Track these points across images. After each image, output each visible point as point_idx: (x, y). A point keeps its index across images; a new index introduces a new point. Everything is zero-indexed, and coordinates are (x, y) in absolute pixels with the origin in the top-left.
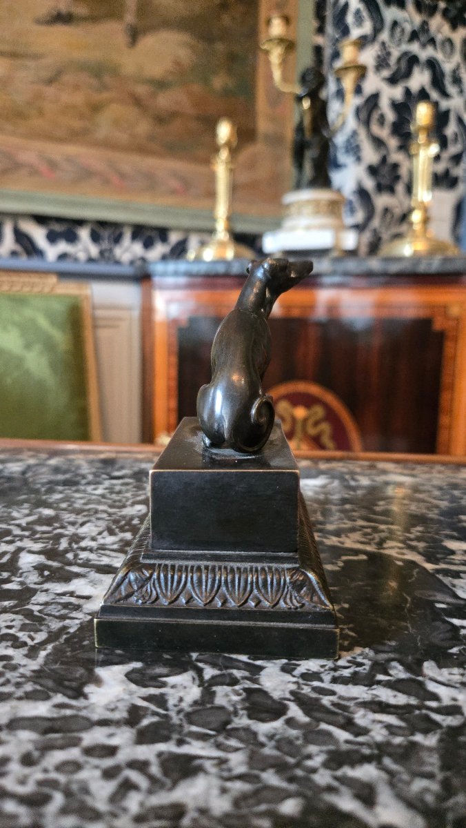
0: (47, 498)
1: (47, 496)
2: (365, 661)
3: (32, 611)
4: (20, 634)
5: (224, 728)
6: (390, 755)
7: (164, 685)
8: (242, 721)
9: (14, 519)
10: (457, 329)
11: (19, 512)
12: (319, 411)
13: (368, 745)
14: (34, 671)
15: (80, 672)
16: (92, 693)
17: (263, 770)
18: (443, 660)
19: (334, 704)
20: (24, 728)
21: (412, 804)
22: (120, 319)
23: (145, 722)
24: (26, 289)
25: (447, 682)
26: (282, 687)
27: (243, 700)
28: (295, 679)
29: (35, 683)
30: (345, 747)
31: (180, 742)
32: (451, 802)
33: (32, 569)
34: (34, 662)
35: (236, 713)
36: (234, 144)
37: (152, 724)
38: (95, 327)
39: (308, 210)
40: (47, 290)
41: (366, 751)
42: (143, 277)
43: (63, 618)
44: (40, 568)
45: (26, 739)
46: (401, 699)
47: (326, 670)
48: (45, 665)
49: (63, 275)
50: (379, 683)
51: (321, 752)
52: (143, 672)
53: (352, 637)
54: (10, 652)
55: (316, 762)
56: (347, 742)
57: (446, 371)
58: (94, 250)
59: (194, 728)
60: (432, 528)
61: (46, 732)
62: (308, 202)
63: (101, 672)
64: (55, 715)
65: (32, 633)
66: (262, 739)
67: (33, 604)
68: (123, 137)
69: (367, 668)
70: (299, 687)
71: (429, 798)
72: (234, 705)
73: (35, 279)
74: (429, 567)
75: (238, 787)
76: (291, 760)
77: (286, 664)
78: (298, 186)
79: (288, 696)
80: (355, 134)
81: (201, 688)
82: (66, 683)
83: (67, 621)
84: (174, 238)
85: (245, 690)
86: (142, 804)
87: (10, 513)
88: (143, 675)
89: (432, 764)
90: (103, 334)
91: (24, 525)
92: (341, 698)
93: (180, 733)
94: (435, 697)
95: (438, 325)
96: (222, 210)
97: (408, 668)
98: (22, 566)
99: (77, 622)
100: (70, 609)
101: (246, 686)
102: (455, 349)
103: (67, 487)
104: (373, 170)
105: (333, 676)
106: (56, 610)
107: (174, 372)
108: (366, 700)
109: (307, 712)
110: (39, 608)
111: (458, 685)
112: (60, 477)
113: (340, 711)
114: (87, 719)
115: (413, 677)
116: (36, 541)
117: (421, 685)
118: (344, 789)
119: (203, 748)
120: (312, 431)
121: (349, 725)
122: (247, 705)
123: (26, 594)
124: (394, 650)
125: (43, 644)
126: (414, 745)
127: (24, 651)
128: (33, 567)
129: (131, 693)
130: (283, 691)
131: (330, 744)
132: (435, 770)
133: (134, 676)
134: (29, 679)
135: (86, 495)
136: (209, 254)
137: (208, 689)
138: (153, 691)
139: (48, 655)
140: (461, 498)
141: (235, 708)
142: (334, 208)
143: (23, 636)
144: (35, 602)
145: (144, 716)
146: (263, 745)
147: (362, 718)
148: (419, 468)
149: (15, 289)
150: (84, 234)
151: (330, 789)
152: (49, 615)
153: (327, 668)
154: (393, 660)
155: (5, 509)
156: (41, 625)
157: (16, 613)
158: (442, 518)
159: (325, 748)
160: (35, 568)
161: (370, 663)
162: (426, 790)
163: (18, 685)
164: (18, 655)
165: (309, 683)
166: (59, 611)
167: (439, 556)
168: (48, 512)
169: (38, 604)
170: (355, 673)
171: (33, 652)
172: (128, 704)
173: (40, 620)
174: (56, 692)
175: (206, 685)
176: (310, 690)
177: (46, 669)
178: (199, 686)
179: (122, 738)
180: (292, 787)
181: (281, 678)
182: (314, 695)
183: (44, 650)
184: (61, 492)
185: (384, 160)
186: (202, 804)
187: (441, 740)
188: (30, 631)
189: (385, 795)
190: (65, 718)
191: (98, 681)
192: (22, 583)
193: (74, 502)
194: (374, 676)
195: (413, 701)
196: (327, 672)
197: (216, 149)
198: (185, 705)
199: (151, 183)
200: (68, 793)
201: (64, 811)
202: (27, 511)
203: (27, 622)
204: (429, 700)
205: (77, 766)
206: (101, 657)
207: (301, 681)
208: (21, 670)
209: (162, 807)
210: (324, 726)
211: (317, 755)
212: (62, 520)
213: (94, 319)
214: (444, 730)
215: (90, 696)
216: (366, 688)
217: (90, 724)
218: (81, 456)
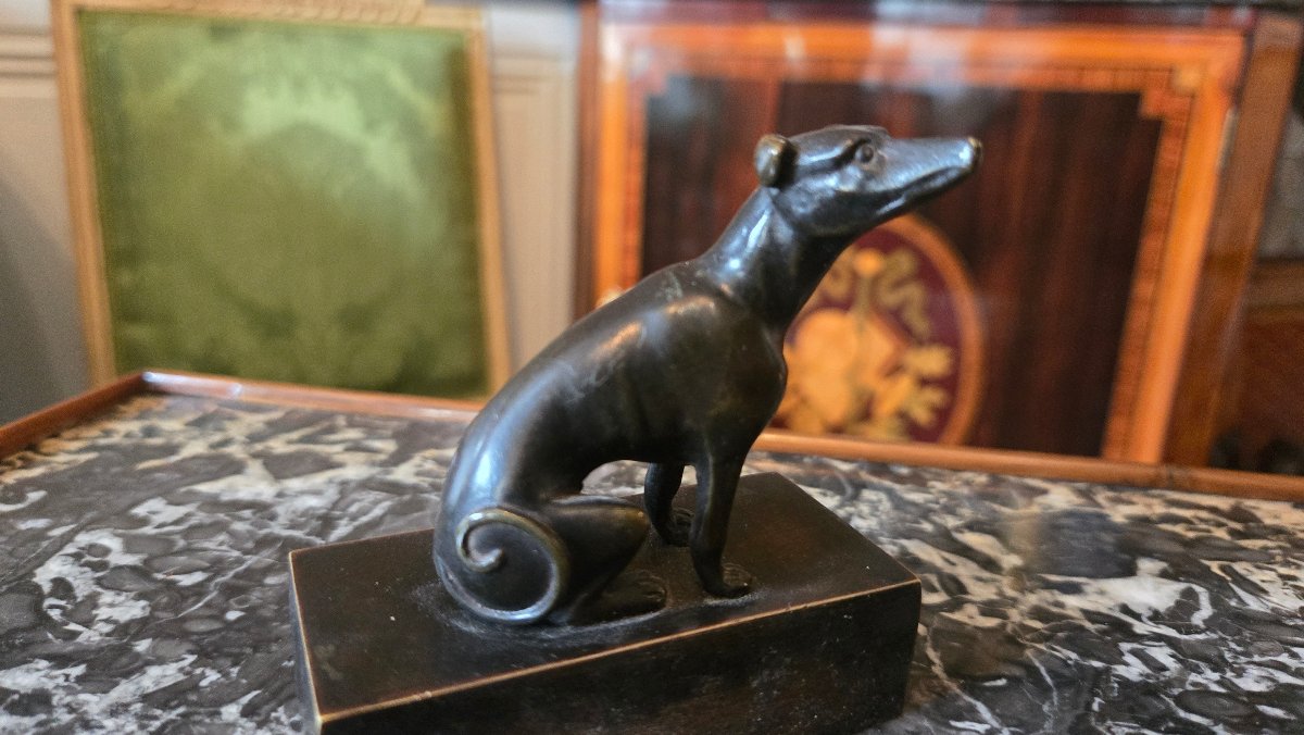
10: (1188, 114)
12: (904, 262)
22: (540, 78)
38: (494, 91)
57: (1158, 194)
90: (509, 104)
95: (1150, 107)
102: (1182, 155)
107: (637, 179)
120: (890, 299)
213: (493, 77)
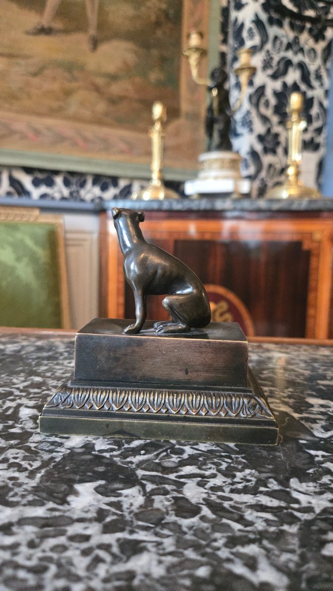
0: (37, 369)
1: (37, 368)
2: (253, 479)
3: (30, 447)
4: (23, 463)
5: (159, 522)
6: (267, 539)
7: (120, 495)
8: (172, 518)
9: (14, 384)
10: (319, 248)
11: (17, 379)
12: (224, 305)
13: (253, 532)
14: (33, 487)
15: (64, 487)
16: (72, 501)
17: (185, 549)
18: (303, 477)
19: (231, 507)
20: (29, 524)
21: (280, 569)
22: (84, 240)
23: (108, 519)
24: (18, 219)
25: (304, 491)
26: (197, 496)
27: (172, 504)
28: (206, 491)
29: (34, 495)
30: (238, 534)
31: (132, 532)
32: (305, 568)
33: (28, 419)
34: (33, 481)
35: (167, 513)
36: (165, 119)
37: (113, 521)
38: (66, 246)
39: (216, 165)
40: (32, 219)
41: (252, 536)
42: (100, 211)
43: (51, 451)
44: (34, 418)
45: (30, 531)
46: (275, 503)
47: (226, 485)
48: (40, 483)
49: (43, 209)
50: (261, 492)
51: (223, 537)
52: (106, 487)
53: (244, 463)
54: (17, 474)
55: (220, 543)
56: (240, 530)
57: (312, 277)
58: (66, 192)
59: (140, 523)
60: (299, 389)
61: (43, 526)
62: (216, 160)
63: (78, 487)
64: (48, 516)
65: (31, 462)
66: (185, 529)
67: (30, 442)
68: (87, 113)
69: (254, 483)
70: (209, 496)
71: (292, 565)
72: (166, 508)
73: (24, 212)
74: (296, 416)
75: (169, 559)
76: (204, 543)
77: (200, 481)
78: (209, 149)
79: (202, 501)
80: (248, 113)
81: (145, 497)
82: (55, 495)
83: (54, 454)
84: (122, 183)
85: (173, 498)
86: (107, 571)
87: (11, 380)
88: (106, 489)
89: (294, 544)
90: (72, 250)
91: (22, 388)
92: (236, 502)
93: (131, 526)
94: (297, 501)
95: (306, 246)
96: (156, 165)
97: (280, 483)
98: (22, 417)
99: (61, 454)
100: (56, 446)
101: (174, 495)
102: (318, 263)
103: (50, 362)
104: (261, 138)
105: (231, 489)
106: (46, 446)
108: (252, 504)
109: (214, 512)
110: (35, 445)
111: (312, 494)
112: (45, 354)
113: (235, 511)
114: (70, 518)
115: (283, 488)
116: (30, 399)
117: (288, 493)
118: (237, 560)
119: (146, 536)
120: (219, 319)
121: (241, 520)
122: (175, 507)
123: (25, 435)
124: (272, 471)
125: (38, 469)
126: (282, 532)
127: (26, 474)
128: (29, 417)
129: (98, 501)
130: (199, 498)
131: (228, 532)
132: (296, 547)
133: (100, 489)
134: (30, 492)
135: (64, 367)
136: (147, 195)
137: (149, 498)
138: (113, 499)
139: (42, 476)
140: (319, 369)
141: (167, 510)
142: (234, 164)
143: (25, 464)
144: (32, 441)
145: (107, 516)
146: (185, 533)
147: (249, 515)
148: (291, 347)
149: (10, 219)
150: (59, 180)
151: (229, 560)
152: (42, 450)
153: (227, 483)
154: (270, 477)
155: (8, 377)
156: (37, 456)
157: (19, 448)
158: (306, 383)
159: (225, 535)
160: (30, 418)
161: (255, 480)
162: (290, 560)
163: (23, 496)
164: (22, 477)
165: (215, 493)
166: (48, 447)
167: (302, 408)
168: (38, 379)
169: (34, 442)
170: (246, 486)
171: (32, 474)
172: (96, 508)
173: (36, 453)
174: (49, 500)
175: (148, 495)
176: (216, 498)
177: (42, 486)
178: (143, 496)
179: (94, 530)
180: (204, 559)
181: (197, 490)
182: (219, 501)
183: (40, 473)
184: (46, 365)
185: (269, 131)
186: (146, 570)
187: (300, 529)
188: (29, 461)
189: (263, 564)
190: (55, 517)
191: (76, 493)
192: (22, 428)
193: (55, 372)
194: (258, 488)
195: (283, 504)
196: (227, 486)
197: (152, 123)
198: (134, 508)
199: (106, 146)
200: (59, 565)
201: (57, 576)
202: (23, 379)
203: (27, 454)
204: (294, 503)
205: (64, 548)
206: (78, 477)
207: (210, 492)
208: (25, 487)
209: (120, 573)
210: (225, 521)
211: (220, 539)
212: (48, 384)
213: (66, 239)
214: (302, 522)
215: (71, 503)
216: (252, 496)
217: (72, 521)
218: (59, 339)
